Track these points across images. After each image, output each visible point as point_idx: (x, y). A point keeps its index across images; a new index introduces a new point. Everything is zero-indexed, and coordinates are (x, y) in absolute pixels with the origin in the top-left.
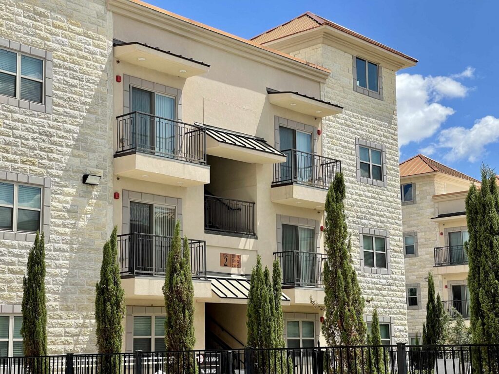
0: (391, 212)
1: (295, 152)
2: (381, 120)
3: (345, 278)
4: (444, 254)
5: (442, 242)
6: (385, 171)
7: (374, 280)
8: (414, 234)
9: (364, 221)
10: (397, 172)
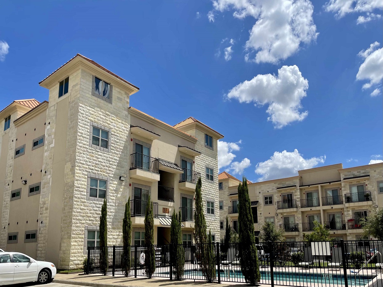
0: (215, 193)
1: (186, 169)
2: (213, 158)
3: (201, 218)
4: (231, 209)
5: (230, 204)
6: (214, 177)
7: (210, 219)
8: (222, 201)
9: (207, 196)
10: (217, 177)
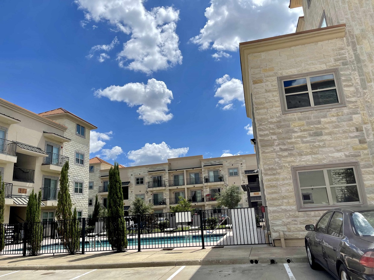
0: (85, 175)
1: (52, 153)
2: (84, 145)
3: (66, 197)
4: (102, 189)
5: (101, 185)
6: (84, 161)
7: (77, 197)
8: (93, 182)
9: (75, 178)
10: (88, 162)
